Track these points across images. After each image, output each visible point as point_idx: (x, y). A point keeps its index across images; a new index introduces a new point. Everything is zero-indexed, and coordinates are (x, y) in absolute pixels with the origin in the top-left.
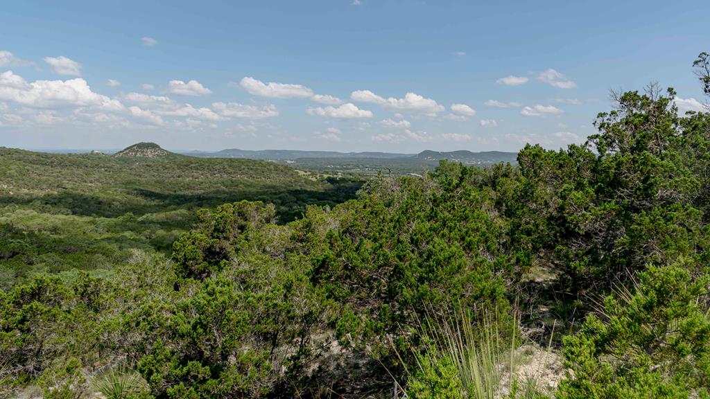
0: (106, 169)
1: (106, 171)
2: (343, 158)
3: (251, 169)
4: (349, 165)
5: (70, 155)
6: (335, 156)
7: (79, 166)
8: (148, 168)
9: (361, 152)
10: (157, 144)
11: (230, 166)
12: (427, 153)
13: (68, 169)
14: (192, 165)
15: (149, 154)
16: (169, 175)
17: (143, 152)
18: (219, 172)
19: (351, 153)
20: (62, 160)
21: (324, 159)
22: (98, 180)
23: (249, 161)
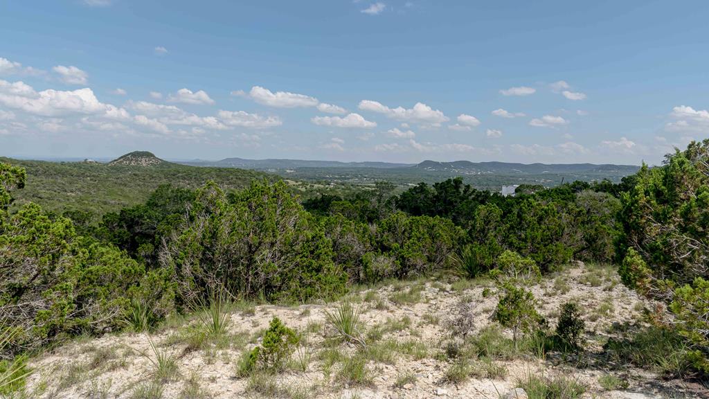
0: (92, 178)
1: (91, 180)
2: (343, 168)
3: (240, 179)
4: (348, 174)
5: (63, 163)
6: (336, 166)
7: (64, 175)
8: (134, 177)
9: (363, 161)
10: (152, 153)
12: (427, 163)
13: (52, 178)
14: (180, 175)
15: (144, 162)
16: (155, 184)
17: (137, 161)
19: (352, 163)
20: (47, 169)
21: (324, 168)
22: (79, 190)
23: (238, 170)
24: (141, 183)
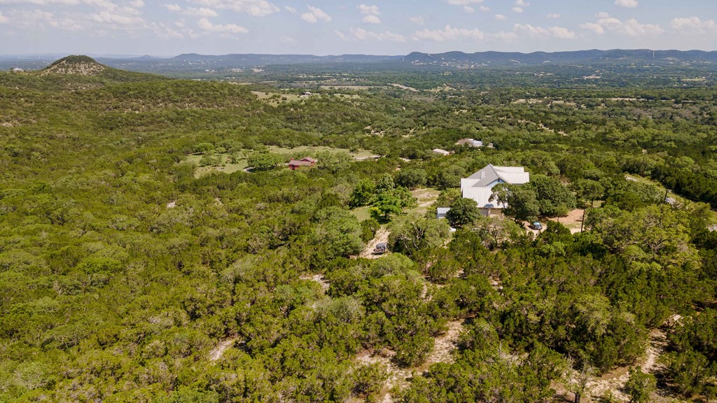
1: (26, 101)
3: (201, 95)
8: (77, 96)
10: (93, 57)
11: (176, 92)
12: (414, 55)
14: (131, 93)
15: (84, 70)
16: (104, 106)
17: (74, 68)
18: (163, 101)
22: (15, 117)
23: (198, 84)
24: (88, 105)
